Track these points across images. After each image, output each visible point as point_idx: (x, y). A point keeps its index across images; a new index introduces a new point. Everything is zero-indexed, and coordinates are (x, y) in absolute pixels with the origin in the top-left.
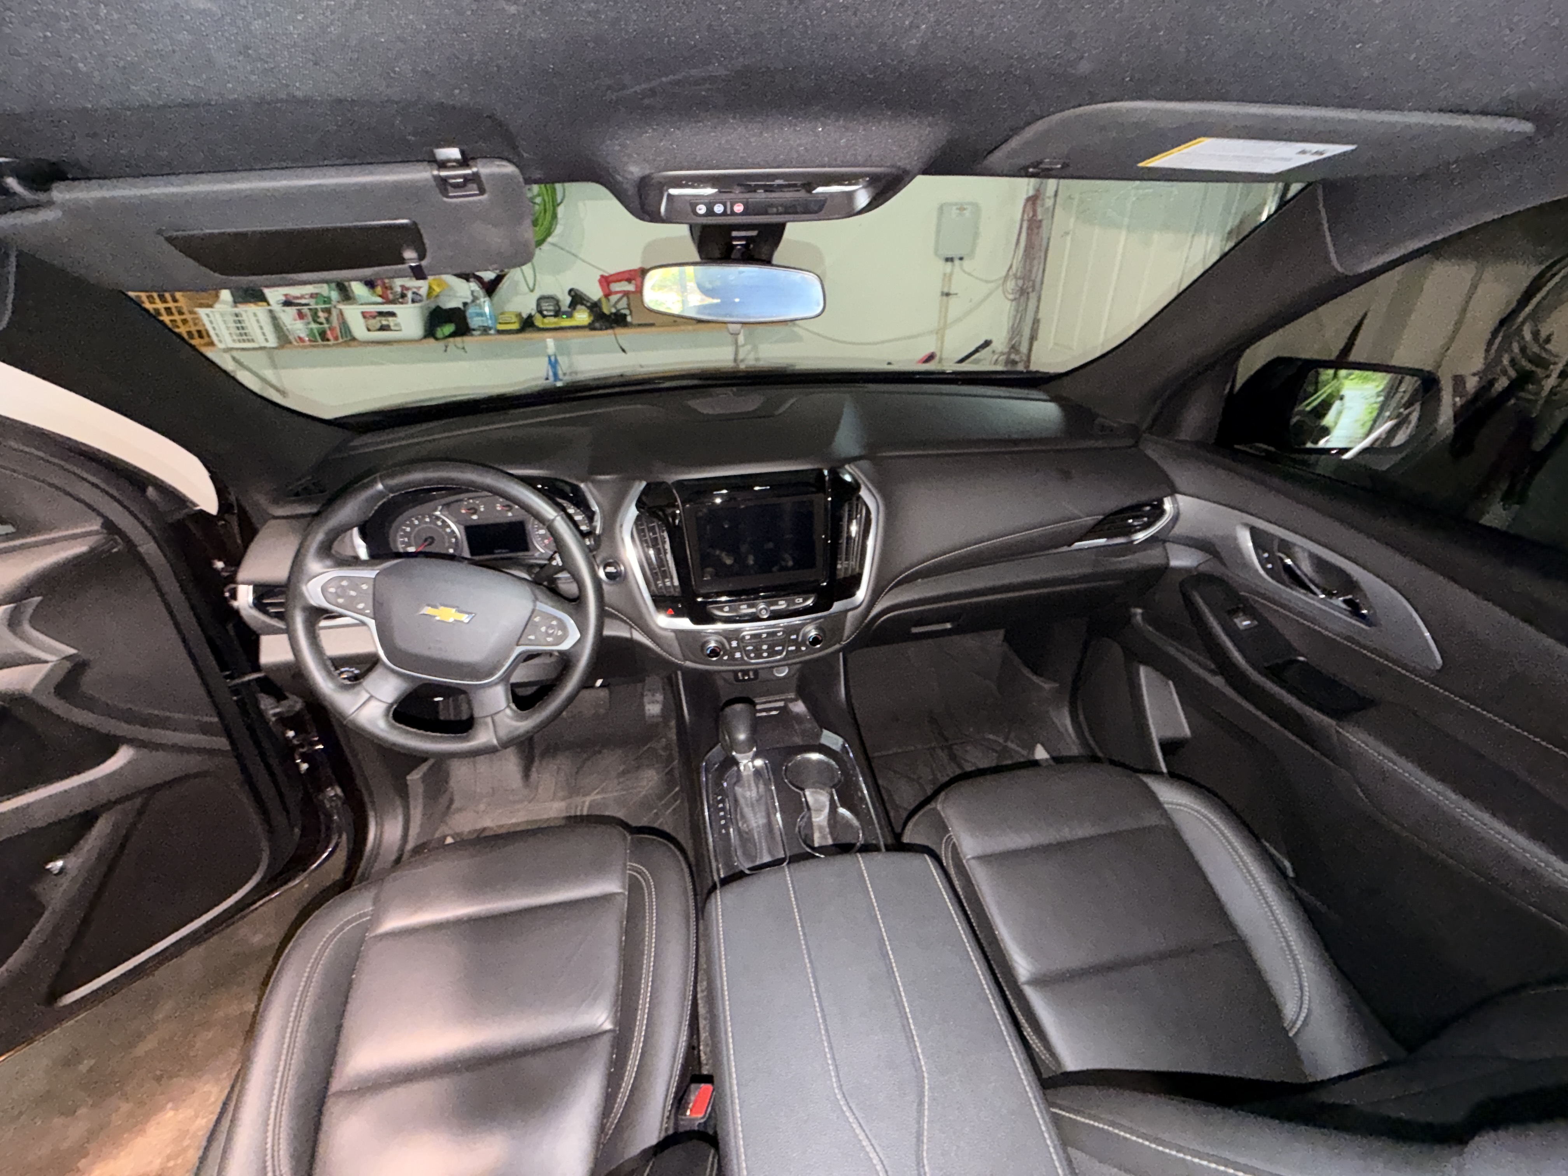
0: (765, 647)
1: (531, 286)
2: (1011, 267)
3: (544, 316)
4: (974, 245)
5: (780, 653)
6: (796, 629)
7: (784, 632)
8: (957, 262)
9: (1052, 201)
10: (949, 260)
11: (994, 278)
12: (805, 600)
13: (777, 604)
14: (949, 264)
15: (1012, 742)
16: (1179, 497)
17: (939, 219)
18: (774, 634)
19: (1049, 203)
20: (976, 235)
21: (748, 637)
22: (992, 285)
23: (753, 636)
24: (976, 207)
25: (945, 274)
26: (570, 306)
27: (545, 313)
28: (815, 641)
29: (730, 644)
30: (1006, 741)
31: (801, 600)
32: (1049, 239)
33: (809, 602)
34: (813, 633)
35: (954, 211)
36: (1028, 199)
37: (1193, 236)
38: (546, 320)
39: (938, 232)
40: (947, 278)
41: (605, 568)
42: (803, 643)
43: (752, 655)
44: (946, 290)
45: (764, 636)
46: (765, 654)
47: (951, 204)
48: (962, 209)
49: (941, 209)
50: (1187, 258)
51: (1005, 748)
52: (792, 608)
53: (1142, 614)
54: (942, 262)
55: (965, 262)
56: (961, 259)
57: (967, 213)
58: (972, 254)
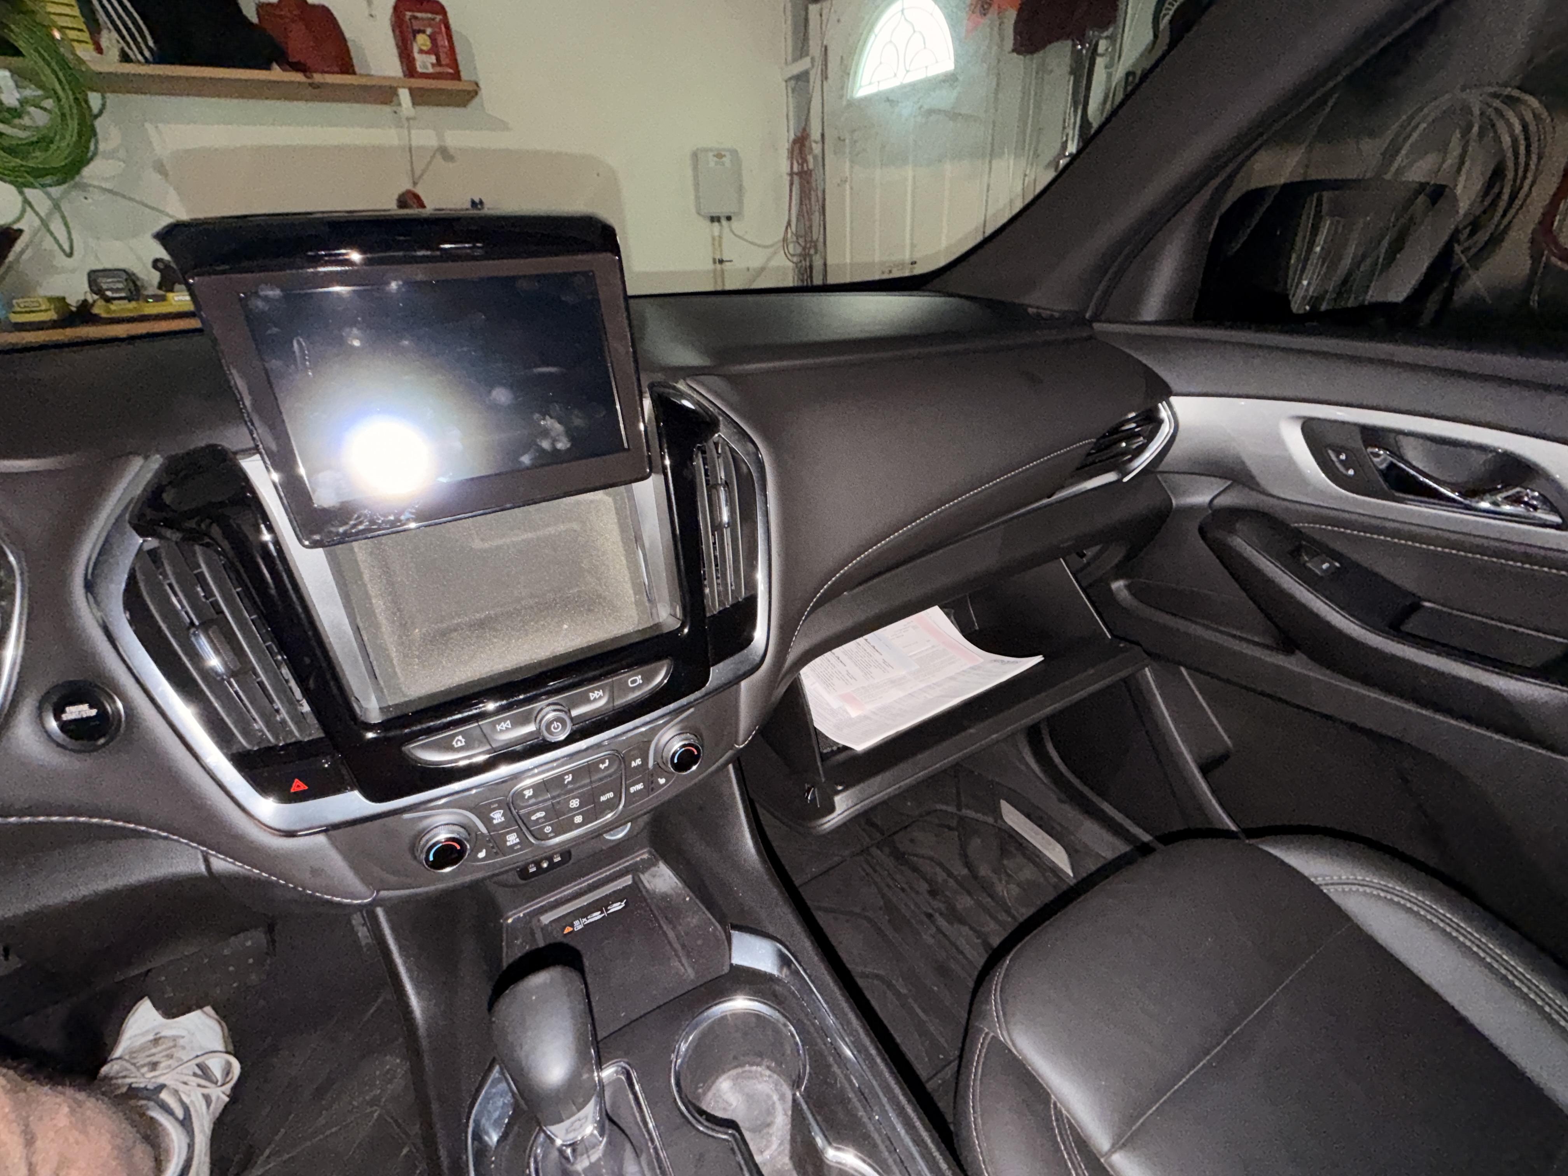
0: (575, 803)
1: (67, 248)
2: (789, 224)
3: (108, 300)
4: (740, 202)
5: (611, 805)
6: (642, 746)
7: (611, 758)
8: (724, 222)
9: (820, 145)
10: (714, 219)
11: (769, 242)
12: (647, 679)
13: (588, 701)
14: (716, 224)
15: (968, 807)
16: (1173, 399)
17: (695, 168)
18: (590, 769)
19: (817, 148)
20: (740, 189)
21: (528, 793)
22: (772, 250)
23: (541, 788)
24: (734, 152)
25: (713, 239)
26: (160, 287)
27: (109, 293)
28: (685, 760)
29: (487, 821)
30: (960, 810)
31: (639, 679)
32: (824, 191)
33: (660, 677)
34: (677, 745)
35: (712, 161)
36: (795, 142)
37: (990, 162)
38: (114, 306)
39: (697, 185)
40: (717, 242)
41: (58, 714)
42: (659, 769)
43: (548, 829)
44: (718, 257)
45: (569, 778)
46: (578, 819)
47: (706, 150)
48: (719, 156)
49: (695, 155)
50: (988, 186)
51: (962, 819)
52: (620, 702)
53: (1128, 587)
54: (708, 223)
55: (734, 224)
56: (729, 218)
57: (727, 160)
58: (740, 213)
